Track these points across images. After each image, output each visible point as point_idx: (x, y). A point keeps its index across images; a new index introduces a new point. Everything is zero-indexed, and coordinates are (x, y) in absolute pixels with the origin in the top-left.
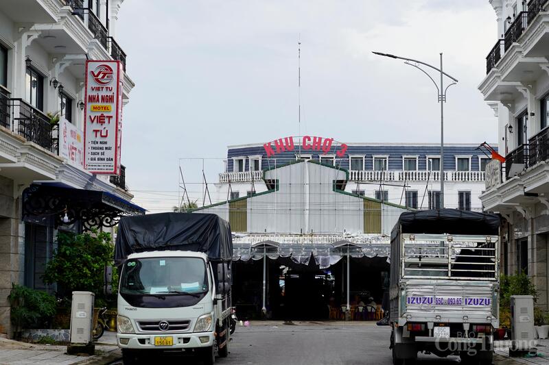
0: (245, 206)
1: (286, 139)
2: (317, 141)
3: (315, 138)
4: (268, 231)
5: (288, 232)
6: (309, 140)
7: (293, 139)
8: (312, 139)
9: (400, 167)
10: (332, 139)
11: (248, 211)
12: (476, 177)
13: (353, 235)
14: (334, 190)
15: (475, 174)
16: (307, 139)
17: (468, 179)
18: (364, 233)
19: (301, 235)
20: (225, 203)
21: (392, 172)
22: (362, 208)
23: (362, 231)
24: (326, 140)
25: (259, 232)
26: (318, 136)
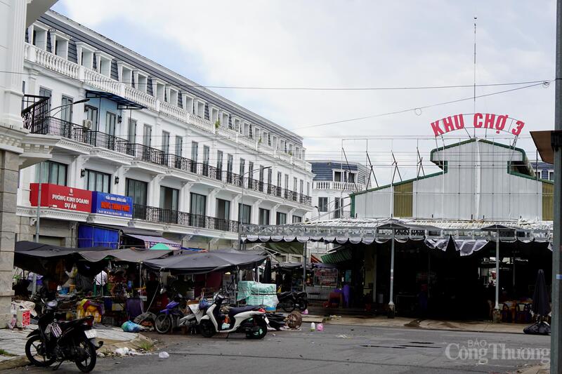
0: (411, 190)
1: (456, 117)
2: (490, 118)
3: (487, 115)
4: (435, 217)
5: (457, 218)
6: (481, 117)
7: (463, 116)
8: (484, 116)
10: (507, 116)
11: (414, 195)
13: (529, 222)
14: (508, 172)
16: (478, 117)
18: (543, 220)
19: (471, 222)
20: (389, 186)
22: (540, 191)
23: (540, 217)
24: (500, 117)
25: (425, 218)
26: (491, 113)
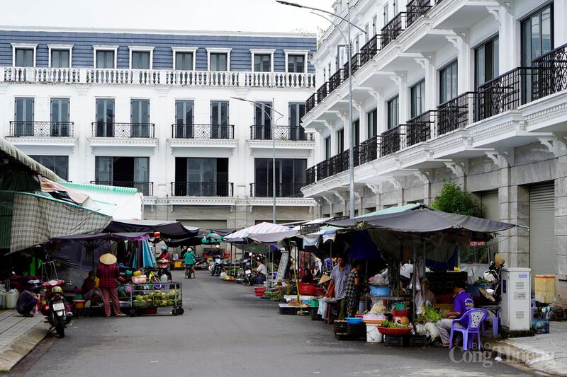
9: (90, 64)
12: (203, 80)
15: (200, 75)
17: (191, 83)
21: (76, 71)
